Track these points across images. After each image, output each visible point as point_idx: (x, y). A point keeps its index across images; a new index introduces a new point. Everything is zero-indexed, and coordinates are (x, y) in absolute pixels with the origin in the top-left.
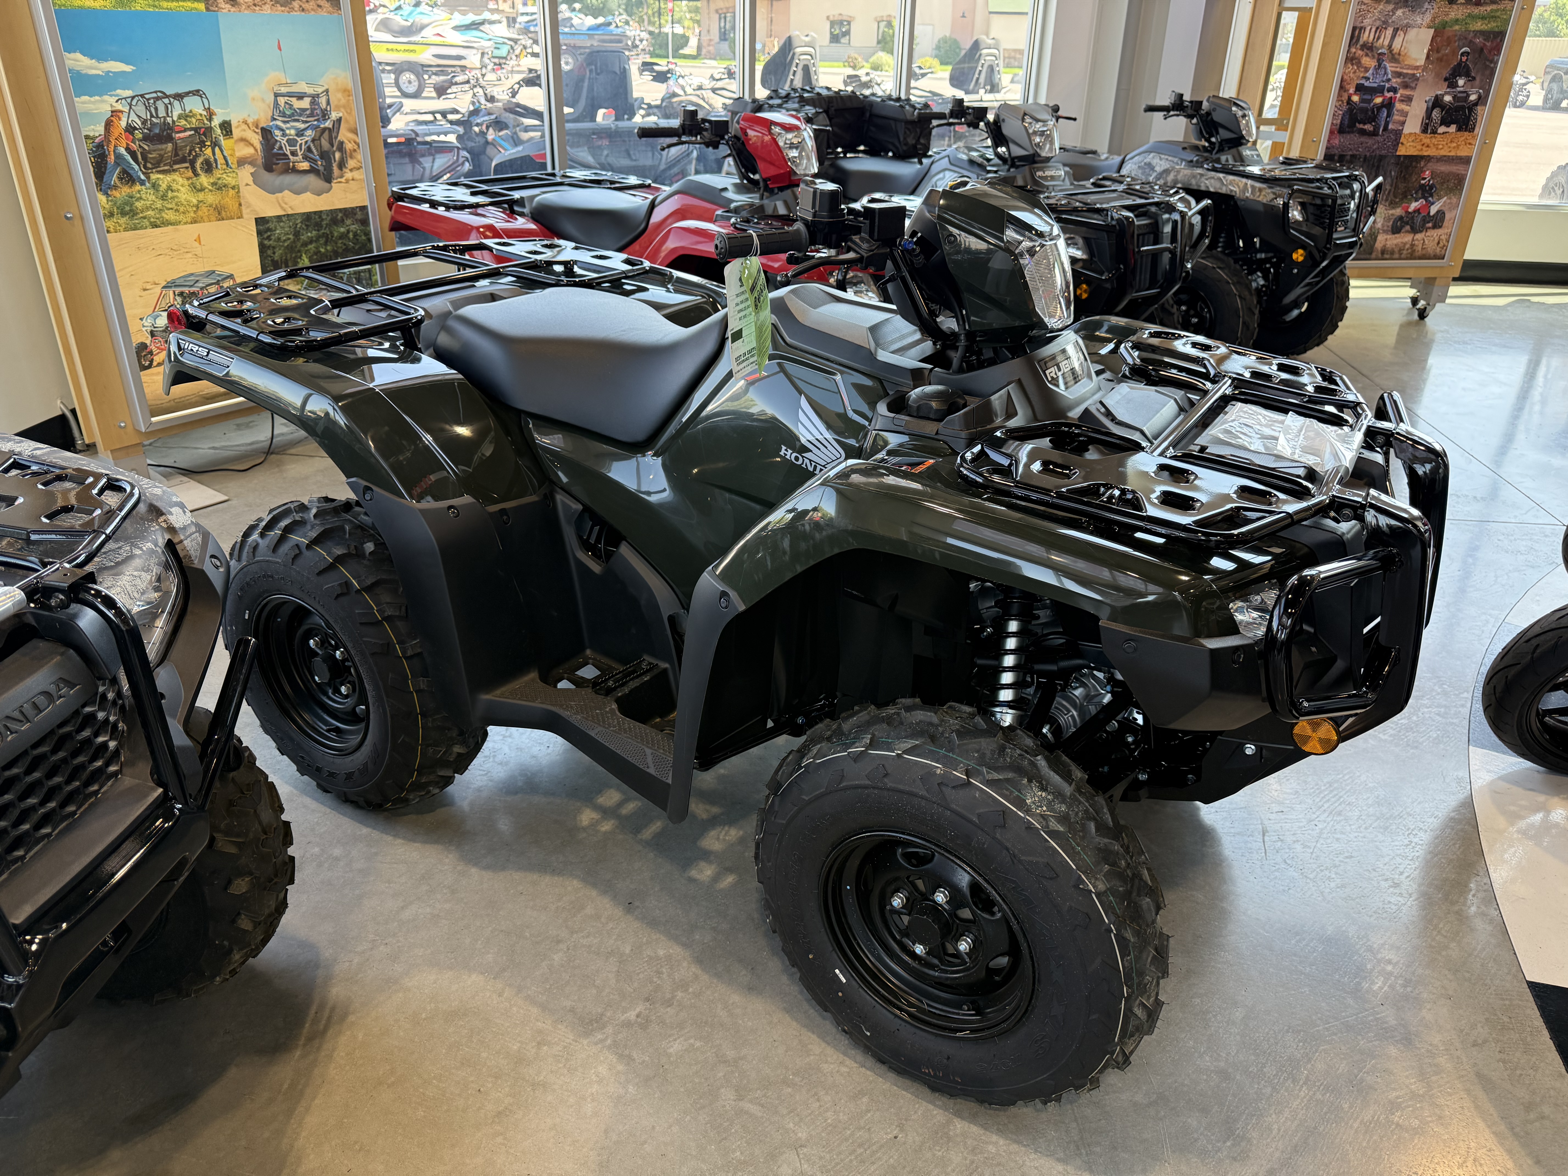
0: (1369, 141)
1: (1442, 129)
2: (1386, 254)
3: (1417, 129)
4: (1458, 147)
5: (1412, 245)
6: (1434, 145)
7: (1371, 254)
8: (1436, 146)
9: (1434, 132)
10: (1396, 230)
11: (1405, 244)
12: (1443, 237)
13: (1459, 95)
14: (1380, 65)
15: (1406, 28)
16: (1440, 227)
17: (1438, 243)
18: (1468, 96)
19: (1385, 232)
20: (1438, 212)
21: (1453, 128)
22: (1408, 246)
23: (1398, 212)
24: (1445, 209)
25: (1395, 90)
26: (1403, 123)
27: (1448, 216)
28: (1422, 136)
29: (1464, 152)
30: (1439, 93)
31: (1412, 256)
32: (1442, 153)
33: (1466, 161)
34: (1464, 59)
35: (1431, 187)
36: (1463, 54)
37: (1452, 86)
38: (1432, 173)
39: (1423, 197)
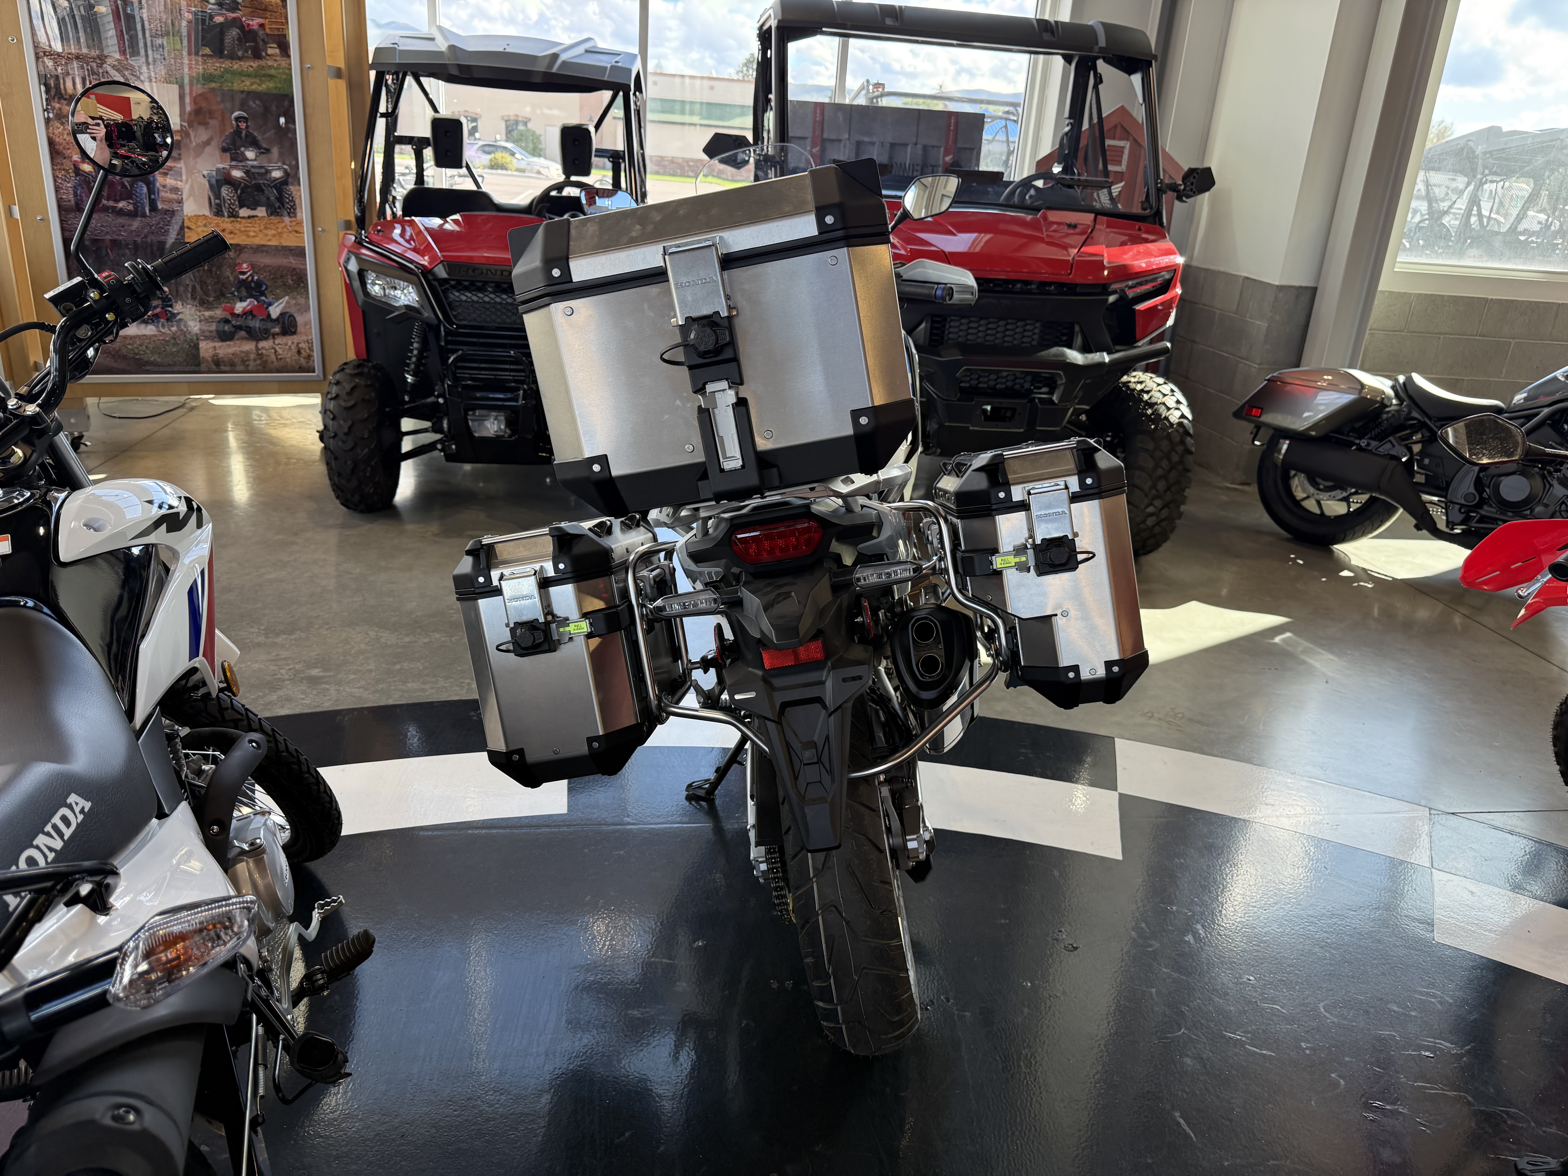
0: (136, 224)
1: (244, 212)
2: (218, 365)
3: (205, 211)
4: (280, 234)
5: (260, 356)
6: (241, 232)
7: (199, 365)
8: (245, 233)
9: (233, 215)
10: (224, 337)
11: (247, 353)
12: (302, 345)
13: (253, 170)
16: (294, 333)
17: (299, 352)
18: (268, 172)
19: (207, 338)
20: (282, 314)
21: (261, 212)
22: (252, 356)
23: (219, 313)
24: (292, 311)
26: (180, 202)
27: (300, 319)
28: (218, 220)
29: (289, 241)
30: (221, 166)
31: (264, 367)
32: (258, 241)
33: (300, 252)
34: (243, 125)
35: (259, 284)
36: (238, 119)
37: (238, 158)
38: (252, 266)
39: (251, 296)
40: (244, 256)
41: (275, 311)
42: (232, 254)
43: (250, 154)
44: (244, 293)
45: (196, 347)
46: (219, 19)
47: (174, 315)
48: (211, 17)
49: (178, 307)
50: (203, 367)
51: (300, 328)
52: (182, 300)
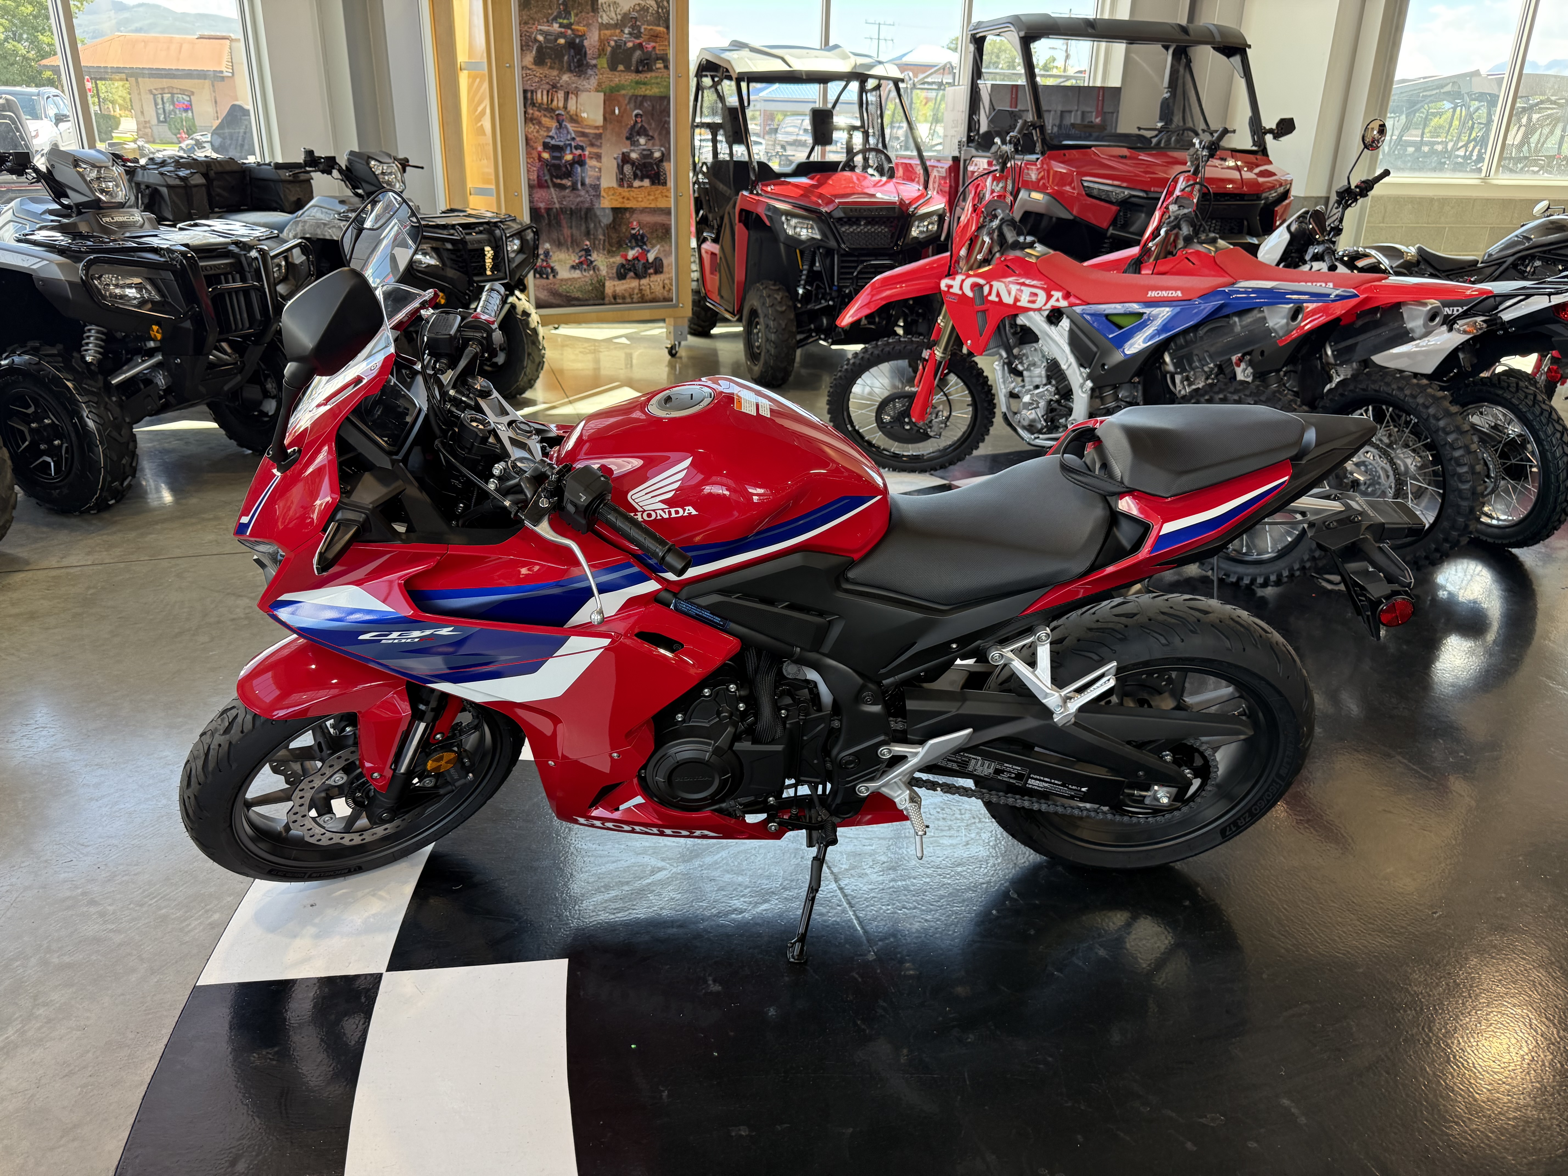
1: (637, 183)
2: (616, 299)
3: (614, 184)
4: (656, 199)
5: (641, 290)
6: (634, 198)
7: (603, 299)
8: (636, 199)
9: (630, 186)
10: (621, 276)
11: (633, 289)
12: (667, 282)
13: (644, 152)
14: (561, 125)
15: (577, 92)
16: (661, 272)
17: (663, 287)
18: (652, 153)
19: (610, 278)
20: (656, 259)
21: (647, 182)
22: (636, 291)
23: (618, 260)
24: (661, 256)
25: (582, 148)
26: (599, 178)
27: (665, 262)
28: (620, 190)
29: (662, 204)
30: (625, 150)
31: (643, 300)
32: (644, 205)
33: (667, 212)
34: (639, 120)
35: (643, 236)
36: (636, 116)
37: (635, 143)
38: (639, 223)
39: (638, 246)
40: (635, 216)
41: (651, 257)
42: (628, 215)
43: (642, 141)
44: (634, 244)
45: (604, 285)
46: (630, 45)
47: (592, 262)
48: (625, 43)
49: (594, 256)
50: (607, 300)
51: (665, 269)
52: (598, 251)
